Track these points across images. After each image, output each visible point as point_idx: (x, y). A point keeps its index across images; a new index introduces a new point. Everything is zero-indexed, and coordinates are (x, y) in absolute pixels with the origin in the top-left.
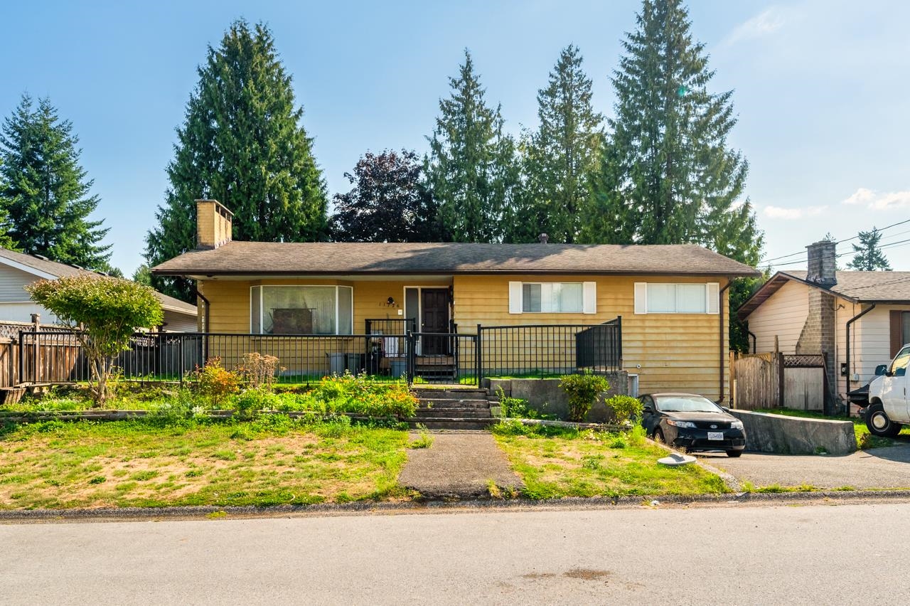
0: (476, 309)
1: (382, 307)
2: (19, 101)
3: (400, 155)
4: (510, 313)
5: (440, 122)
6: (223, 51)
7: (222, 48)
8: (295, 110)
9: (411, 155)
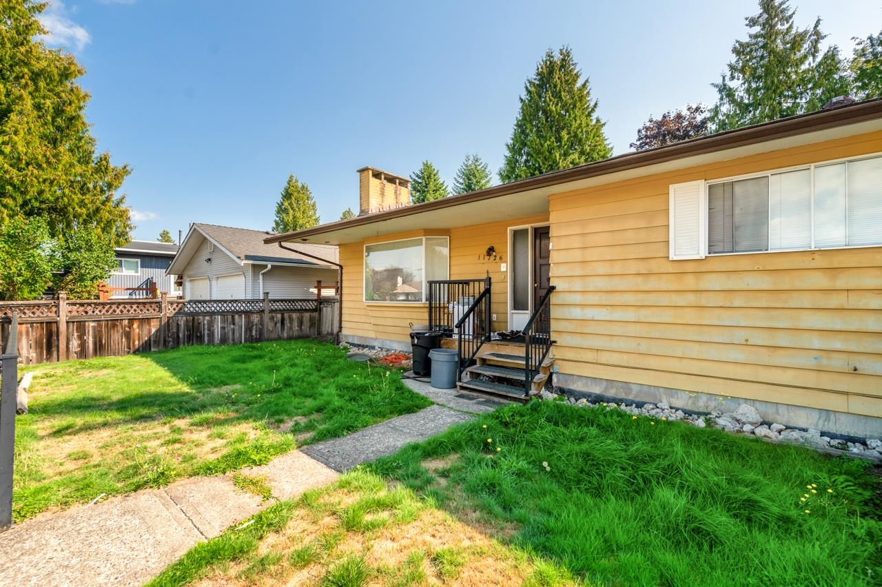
0: (591, 255)
1: (482, 261)
2: (464, 158)
3: (685, 113)
4: (672, 257)
5: (732, 68)
6: (535, 79)
7: (535, 77)
8: (592, 104)
9: (697, 109)
